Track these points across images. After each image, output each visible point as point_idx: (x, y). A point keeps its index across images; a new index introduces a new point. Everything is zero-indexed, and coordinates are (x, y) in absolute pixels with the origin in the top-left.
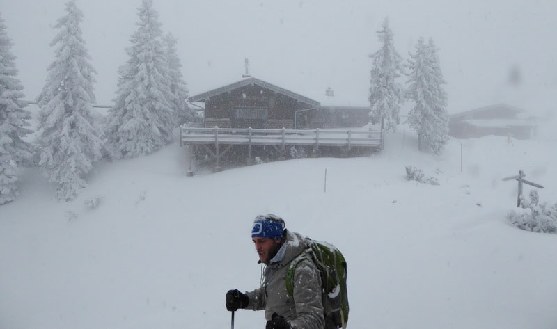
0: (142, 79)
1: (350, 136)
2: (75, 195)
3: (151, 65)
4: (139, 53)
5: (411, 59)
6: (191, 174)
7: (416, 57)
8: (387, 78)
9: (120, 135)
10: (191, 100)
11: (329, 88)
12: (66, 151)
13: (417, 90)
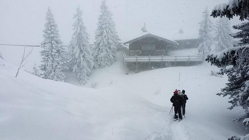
0: (105, 36)
1: (189, 58)
2: (86, 82)
3: (108, 30)
4: (103, 25)
5: (217, 23)
6: (127, 74)
7: (220, 22)
8: (206, 33)
9: (98, 59)
10: (125, 44)
11: (181, 30)
12: (83, 67)
13: (219, 37)
